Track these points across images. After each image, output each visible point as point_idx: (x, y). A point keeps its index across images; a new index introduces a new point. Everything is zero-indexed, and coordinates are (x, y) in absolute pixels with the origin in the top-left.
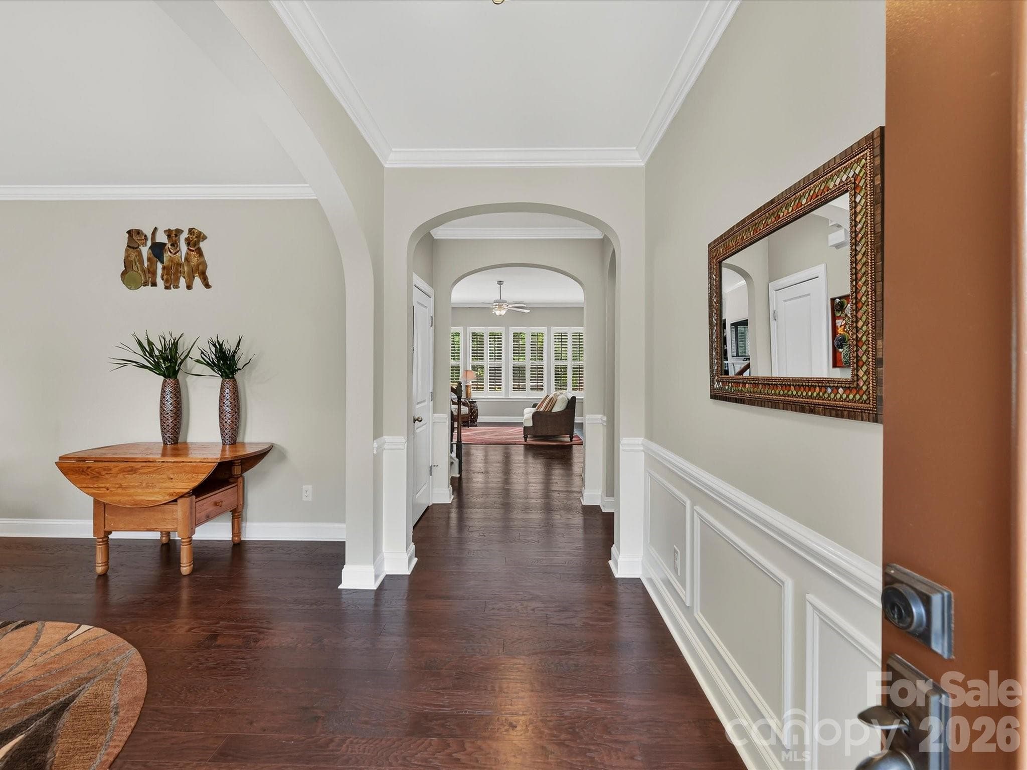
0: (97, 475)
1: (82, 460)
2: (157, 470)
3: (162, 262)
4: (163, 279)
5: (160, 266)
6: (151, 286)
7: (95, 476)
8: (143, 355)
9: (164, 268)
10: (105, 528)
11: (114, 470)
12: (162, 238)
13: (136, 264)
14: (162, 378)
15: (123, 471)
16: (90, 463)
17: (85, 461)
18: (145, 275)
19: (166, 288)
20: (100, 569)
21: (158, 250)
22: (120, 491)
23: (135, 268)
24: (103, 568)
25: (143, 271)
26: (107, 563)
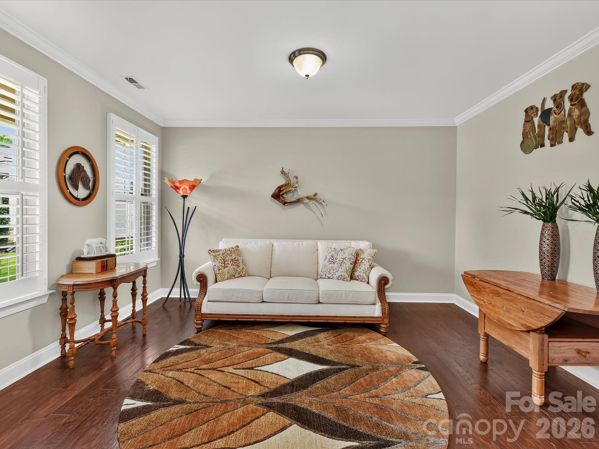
0: (479, 290)
1: (474, 277)
2: (514, 299)
3: (549, 125)
4: (549, 139)
5: (547, 128)
6: (540, 147)
7: (478, 290)
8: (526, 204)
9: (550, 129)
10: (484, 329)
11: (488, 290)
12: (550, 104)
13: (530, 133)
14: (541, 222)
15: (492, 292)
16: (477, 280)
17: (475, 278)
18: (536, 139)
19: (552, 146)
20: (482, 358)
21: (546, 114)
22: (490, 306)
23: (529, 136)
24: (484, 357)
25: (535, 137)
26: (487, 354)
